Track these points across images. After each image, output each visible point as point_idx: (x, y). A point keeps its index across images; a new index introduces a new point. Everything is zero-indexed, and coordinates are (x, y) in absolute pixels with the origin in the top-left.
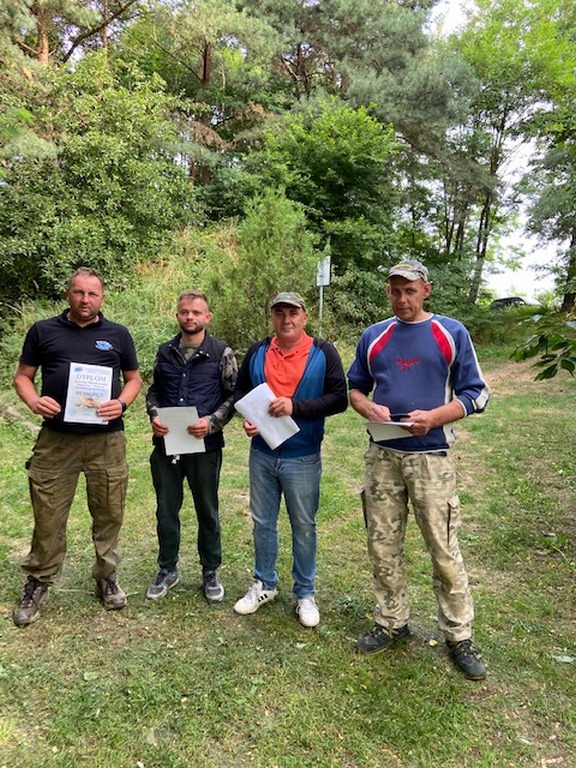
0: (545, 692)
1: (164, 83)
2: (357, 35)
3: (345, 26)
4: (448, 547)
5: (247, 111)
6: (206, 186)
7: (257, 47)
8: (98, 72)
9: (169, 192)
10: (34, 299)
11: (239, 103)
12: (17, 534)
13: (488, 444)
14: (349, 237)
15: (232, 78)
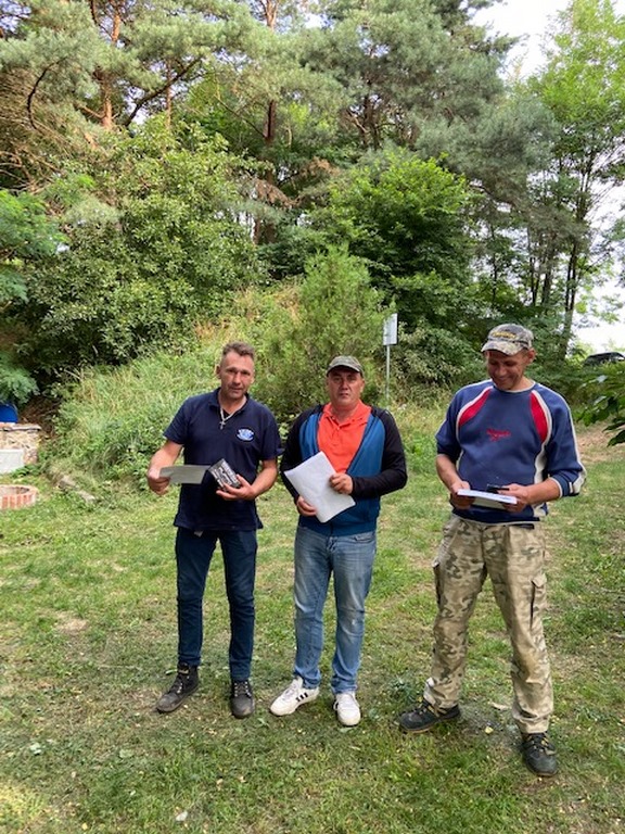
0: (607, 786)
1: (227, 143)
2: (427, 84)
3: (413, 76)
4: (531, 630)
5: (312, 167)
6: (271, 244)
7: (322, 102)
8: (159, 135)
9: (230, 252)
10: (93, 364)
11: (304, 159)
12: (63, 607)
13: (570, 516)
14: (419, 293)
15: (300, 133)
